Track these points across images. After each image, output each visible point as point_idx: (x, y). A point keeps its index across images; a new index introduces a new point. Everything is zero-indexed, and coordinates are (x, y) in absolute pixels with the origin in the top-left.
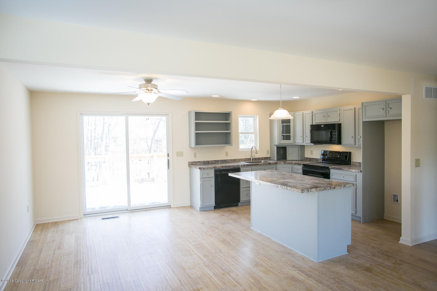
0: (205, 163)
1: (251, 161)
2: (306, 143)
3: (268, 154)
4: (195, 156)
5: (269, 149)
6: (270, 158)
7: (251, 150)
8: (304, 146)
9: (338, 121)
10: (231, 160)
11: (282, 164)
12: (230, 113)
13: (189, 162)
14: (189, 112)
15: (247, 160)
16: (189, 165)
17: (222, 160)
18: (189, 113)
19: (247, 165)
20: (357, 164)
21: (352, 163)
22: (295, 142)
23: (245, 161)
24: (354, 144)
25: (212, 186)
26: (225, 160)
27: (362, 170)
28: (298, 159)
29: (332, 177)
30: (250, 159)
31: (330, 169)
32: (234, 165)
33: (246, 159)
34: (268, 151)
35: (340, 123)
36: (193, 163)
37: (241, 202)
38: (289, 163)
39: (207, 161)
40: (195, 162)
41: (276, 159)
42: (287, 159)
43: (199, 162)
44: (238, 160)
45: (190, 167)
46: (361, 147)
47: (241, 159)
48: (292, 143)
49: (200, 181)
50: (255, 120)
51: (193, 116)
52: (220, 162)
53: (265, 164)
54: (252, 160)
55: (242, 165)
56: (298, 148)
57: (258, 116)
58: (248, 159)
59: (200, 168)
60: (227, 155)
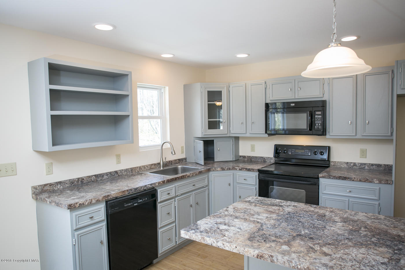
0: (75, 182)
1: (162, 168)
2: (250, 133)
3: (182, 153)
4: (50, 172)
5: (183, 145)
6: (185, 159)
7: (160, 148)
8: (239, 137)
9: (320, 96)
10: (126, 170)
11: (217, 171)
12: (127, 75)
13: (34, 188)
14: (28, 63)
15: (153, 167)
16: (34, 193)
17: (110, 173)
18: (31, 65)
19: (169, 181)
20: (342, 165)
21: (332, 164)
22: (229, 133)
23: (151, 169)
24: (354, 134)
25: (102, 242)
26: (116, 172)
27: (393, 179)
28: (232, 160)
29: (324, 192)
30: (159, 164)
31: (320, 178)
32: (146, 186)
33: (152, 165)
34: (182, 147)
35: (323, 99)
36: (46, 188)
37: (159, 255)
38: (230, 169)
39: (78, 179)
40: (51, 185)
41: (202, 162)
42: (215, 160)
43: (60, 183)
44: (138, 169)
45: (37, 199)
46: (393, 140)
47: (144, 167)
48: (226, 134)
49: (73, 236)
50: (161, 96)
51: (44, 74)
52: (105, 177)
53: (194, 175)
54: (163, 167)
55: (159, 183)
56: (231, 141)
57: (167, 88)
58: (155, 164)
59: (71, 207)
60: (119, 162)
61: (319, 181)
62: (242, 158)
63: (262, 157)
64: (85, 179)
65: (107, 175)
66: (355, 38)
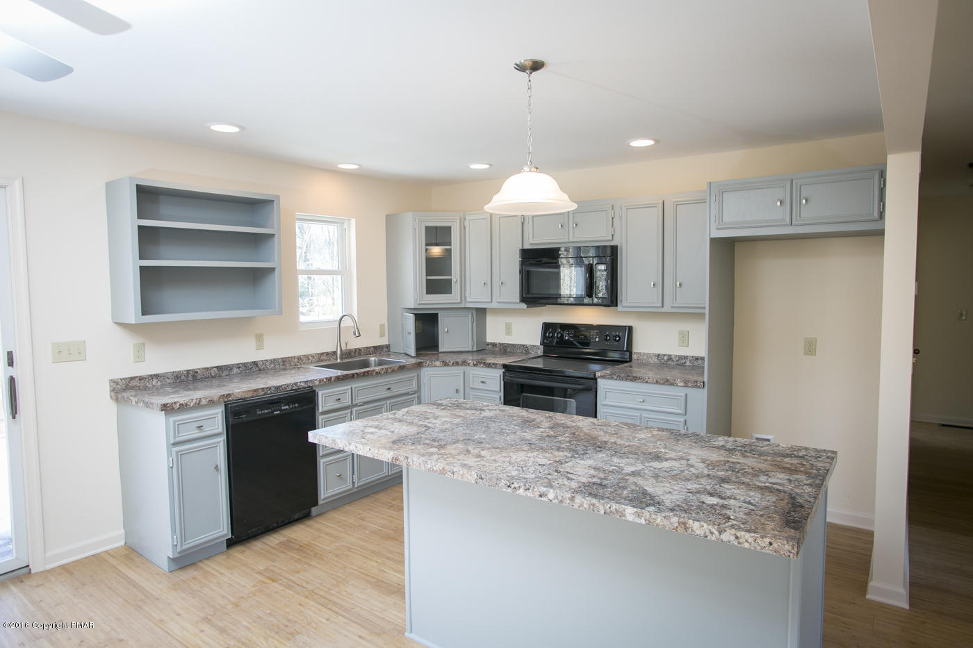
0: (183, 377)
1: (339, 360)
2: (498, 302)
3: (382, 335)
4: (140, 357)
5: (384, 321)
6: (388, 346)
7: (337, 326)
8: (485, 309)
9: (607, 238)
10: (274, 361)
11: (435, 366)
12: (273, 201)
13: (114, 382)
14: (106, 183)
15: (324, 357)
16: (113, 390)
17: (244, 364)
18: (110, 187)
19: (338, 379)
20: (650, 360)
21: (634, 357)
22: (463, 299)
23: (320, 360)
24: (660, 305)
25: (216, 468)
26: (255, 363)
27: (706, 379)
28: (470, 349)
29: (604, 403)
30: (335, 353)
31: (598, 380)
32: (296, 384)
33: (322, 354)
34: (382, 326)
35: (613, 244)
36: (133, 383)
37: (320, 502)
38: (457, 364)
39: (188, 371)
40: (141, 378)
41: (412, 352)
42: (441, 349)
43: (157, 376)
44: (296, 360)
45: (117, 400)
46: (704, 314)
47: (307, 357)
48: (457, 303)
49: (169, 454)
50: (343, 233)
51: (129, 201)
52: (235, 370)
53: (389, 371)
54: (341, 358)
55: (321, 381)
56: (470, 316)
57: (353, 221)
58: (328, 354)
59: (165, 408)
60: (260, 346)
61: (596, 383)
62: (490, 346)
63: (523, 346)
64: (199, 372)
65: (239, 368)
66: (649, 143)
